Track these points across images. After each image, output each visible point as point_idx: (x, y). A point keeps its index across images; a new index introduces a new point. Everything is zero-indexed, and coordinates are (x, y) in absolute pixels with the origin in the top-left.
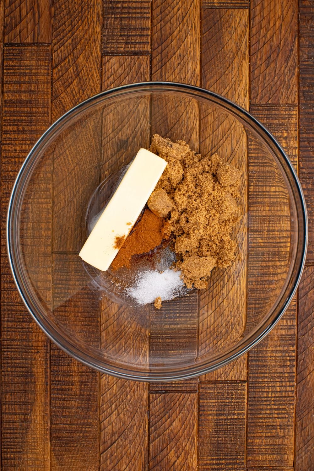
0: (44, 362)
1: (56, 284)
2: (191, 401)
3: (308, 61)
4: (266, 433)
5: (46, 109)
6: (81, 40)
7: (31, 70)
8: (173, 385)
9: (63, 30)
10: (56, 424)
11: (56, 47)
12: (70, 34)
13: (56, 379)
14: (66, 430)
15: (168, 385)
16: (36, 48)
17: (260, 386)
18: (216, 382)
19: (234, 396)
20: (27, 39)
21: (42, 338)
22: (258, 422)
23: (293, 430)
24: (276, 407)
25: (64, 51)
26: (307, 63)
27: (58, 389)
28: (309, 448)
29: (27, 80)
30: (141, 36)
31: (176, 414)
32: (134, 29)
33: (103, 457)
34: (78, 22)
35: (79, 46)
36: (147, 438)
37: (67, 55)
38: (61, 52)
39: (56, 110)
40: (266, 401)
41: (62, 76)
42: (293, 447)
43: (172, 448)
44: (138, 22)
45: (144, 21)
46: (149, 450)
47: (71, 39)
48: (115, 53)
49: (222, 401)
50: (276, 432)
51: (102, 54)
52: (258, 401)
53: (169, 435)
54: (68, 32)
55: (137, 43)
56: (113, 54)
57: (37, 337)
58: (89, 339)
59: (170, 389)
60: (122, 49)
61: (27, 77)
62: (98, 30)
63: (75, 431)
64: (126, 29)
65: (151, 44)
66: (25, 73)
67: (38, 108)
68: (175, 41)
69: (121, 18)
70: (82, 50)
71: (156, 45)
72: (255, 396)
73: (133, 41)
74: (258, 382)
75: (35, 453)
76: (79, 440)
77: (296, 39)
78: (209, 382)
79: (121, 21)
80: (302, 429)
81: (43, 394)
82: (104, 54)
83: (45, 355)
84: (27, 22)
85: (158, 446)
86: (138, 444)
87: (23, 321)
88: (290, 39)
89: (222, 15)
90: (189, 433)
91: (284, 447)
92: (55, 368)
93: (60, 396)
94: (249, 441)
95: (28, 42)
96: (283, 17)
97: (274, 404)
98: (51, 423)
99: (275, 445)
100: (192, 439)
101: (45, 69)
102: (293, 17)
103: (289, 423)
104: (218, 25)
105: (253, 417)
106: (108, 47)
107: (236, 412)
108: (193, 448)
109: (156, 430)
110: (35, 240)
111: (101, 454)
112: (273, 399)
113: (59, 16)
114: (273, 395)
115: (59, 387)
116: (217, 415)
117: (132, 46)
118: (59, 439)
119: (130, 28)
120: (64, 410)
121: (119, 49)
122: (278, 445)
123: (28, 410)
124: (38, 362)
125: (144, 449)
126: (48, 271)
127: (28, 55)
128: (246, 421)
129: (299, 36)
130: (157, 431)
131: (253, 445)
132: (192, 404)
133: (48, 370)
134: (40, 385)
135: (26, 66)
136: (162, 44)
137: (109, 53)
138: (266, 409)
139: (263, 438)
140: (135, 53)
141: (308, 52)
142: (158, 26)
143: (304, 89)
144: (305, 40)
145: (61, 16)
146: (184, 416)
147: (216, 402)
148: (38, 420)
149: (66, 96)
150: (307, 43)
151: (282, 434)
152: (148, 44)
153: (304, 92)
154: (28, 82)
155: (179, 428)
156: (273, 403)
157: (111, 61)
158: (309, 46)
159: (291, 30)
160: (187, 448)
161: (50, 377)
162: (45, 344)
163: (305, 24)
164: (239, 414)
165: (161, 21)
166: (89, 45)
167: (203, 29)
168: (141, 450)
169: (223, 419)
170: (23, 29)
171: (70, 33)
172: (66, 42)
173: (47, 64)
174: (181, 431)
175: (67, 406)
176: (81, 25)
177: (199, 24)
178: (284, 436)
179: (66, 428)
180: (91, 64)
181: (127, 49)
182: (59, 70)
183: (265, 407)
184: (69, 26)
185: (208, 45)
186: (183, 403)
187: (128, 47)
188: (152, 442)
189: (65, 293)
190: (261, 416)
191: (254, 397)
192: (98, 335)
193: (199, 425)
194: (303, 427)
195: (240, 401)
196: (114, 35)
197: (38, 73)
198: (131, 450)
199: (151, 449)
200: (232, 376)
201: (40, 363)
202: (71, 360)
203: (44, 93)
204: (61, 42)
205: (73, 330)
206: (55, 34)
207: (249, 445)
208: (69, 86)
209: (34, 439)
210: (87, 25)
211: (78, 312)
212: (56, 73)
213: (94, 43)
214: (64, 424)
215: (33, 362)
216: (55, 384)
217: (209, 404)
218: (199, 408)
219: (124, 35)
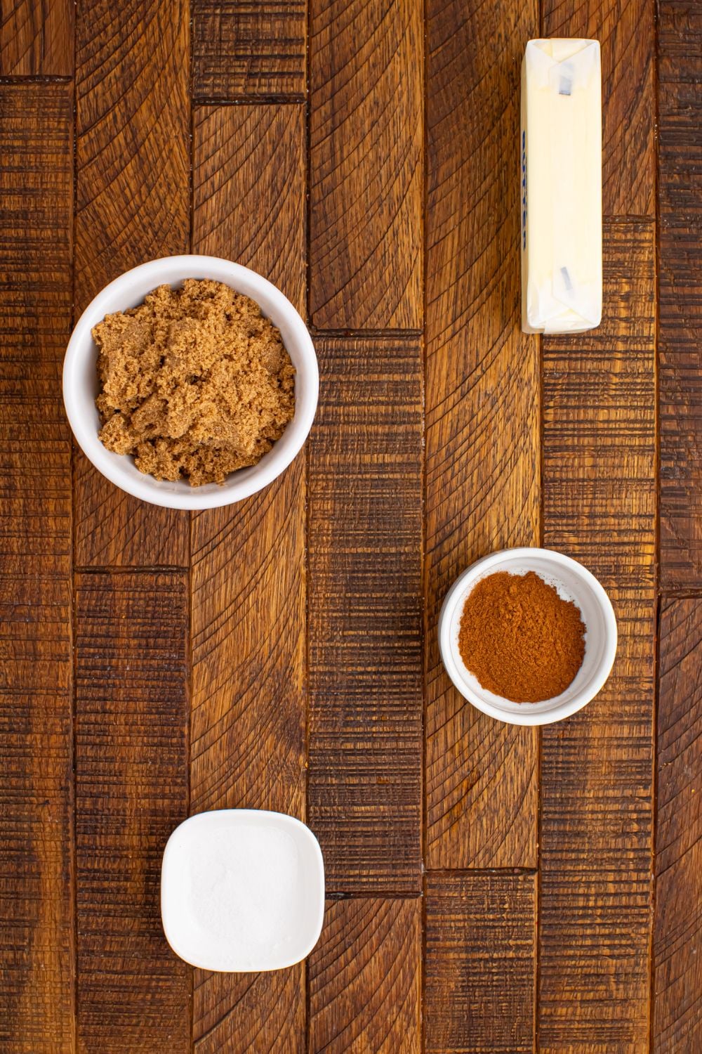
0: (60, 827)
1: (83, 646)
2: (406, 918)
3: (679, 114)
4: (582, 992)
5: (61, 233)
6: (142, 68)
7: (25, 139)
8: (364, 880)
9: (102, 46)
10: (90, 971)
11: (83, 85)
12: (116, 55)
13: (89, 865)
14: (113, 986)
15: (352, 880)
16: (37, 87)
17: (568, 882)
18: (463, 872)
19: (506, 906)
20: (17, 68)
21: (54, 769)
22: (563, 967)
23: (648, 985)
24: (607, 931)
25: (104, 94)
26: (676, 119)
27: (92, 889)
28: (685, 1028)
29: (16, 164)
30: (284, 57)
31: (371, 947)
32: (268, 42)
33: (199, 1048)
34: (135, 27)
35: (139, 83)
36: (302, 1005)
37: (110, 105)
38: (96, 96)
39: (84, 234)
40: (584, 916)
41: (100, 153)
42: (647, 1024)
43: (362, 1028)
44: (278, 25)
45: (292, 24)
46: (307, 1034)
47: (119, 67)
48: (224, 99)
49: (478, 916)
50: (606, 990)
51: (193, 101)
52: (564, 917)
53: (354, 996)
54: (112, 50)
55: (274, 75)
56: (218, 101)
57: (43, 766)
58: (161, 780)
59: (357, 888)
60: (240, 90)
61: (17, 157)
62: (183, 45)
63: (134, 987)
64: (250, 41)
65: (309, 78)
66: (13, 147)
67: (42, 230)
68: (365, 68)
69: (238, 15)
70: (147, 92)
71: (319, 80)
72: (556, 904)
73: (266, 70)
74: (564, 873)
75: (41, 1040)
76: (143, 1010)
77: (651, 63)
78: (449, 871)
79: (238, 22)
80: (669, 984)
81: (58, 902)
82: (198, 101)
83: (62, 809)
84: (15, 26)
85: (330, 1025)
86: (281, 1020)
87: (10, 730)
88: (637, 61)
89: (475, 8)
90: (403, 993)
91: (626, 1025)
92: (87, 840)
93: (96, 906)
94: (544, 1011)
95: (18, 73)
96: (618, 11)
97: (603, 924)
98: (77, 969)
99: (604, 1021)
100: (408, 1006)
101: (59, 139)
102: (642, 10)
103: (638, 970)
104: (467, 30)
105: (553, 953)
106: (206, 85)
107: (511, 942)
108: (412, 1029)
109: (323, 984)
110: (31, 540)
111: (195, 1042)
112: (599, 912)
113: (91, 11)
114: (600, 903)
115: (95, 884)
116: (468, 949)
117: (263, 81)
118: (96, 1006)
119: (258, 40)
120: (109, 938)
121: (232, 90)
122: (613, 1020)
123: (24, 938)
124: (47, 825)
125: (296, 1032)
126: (64, 615)
127: (19, 104)
128: (535, 963)
129: (657, 55)
130: (327, 989)
131: (552, 1021)
132: (408, 924)
133: (71, 845)
134: (51, 880)
135: (14, 131)
136: (332, 77)
137: (210, 99)
138: (584, 937)
139: (575, 1004)
140: (271, 98)
141: (680, 93)
142: (325, 34)
143: (670, 181)
144: (672, 64)
145: (95, 13)
146: (389, 953)
147: (464, 920)
148: (47, 962)
149: (108, 201)
150: (677, 72)
151: (621, 995)
152: (302, 78)
153: (669, 187)
154: (20, 169)
155: (378, 980)
156: (599, 921)
157: (213, 117)
158: (681, 78)
159: (638, 41)
160: (398, 1029)
161: (75, 862)
162: (63, 783)
163: (671, 26)
164: (518, 947)
165: (331, 21)
166: (163, 80)
167: (430, 41)
168: (288, 1032)
169: (481, 960)
170: (7, 44)
171: (117, 52)
172: (109, 72)
173: (62, 127)
174: (382, 987)
175: (115, 928)
176: (144, 32)
177: (421, 30)
178: (625, 1000)
179: (113, 980)
180: (167, 125)
181: (251, 90)
182: (91, 141)
183: (579, 931)
184: (114, 35)
185: (442, 78)
186: (388, 921)
187: (254, 85)
188: (315, 1014)
189: (104, 668)
190: (571, 952)
191: (555, 908)
192: (182, 768)
193: (424, 974)
194: (672, 978)
195: (521, 916)
196: (220, 56)
197: (43, 147)
198: (266, 1034)
199: (312, 1031)
200: (503, 857)
201: (51, 827)
202: (124, 821)
203: (57, 195)
204: (96, 73)
205: (122, 758)
206: (81, 55)
207: (544, 1022)
208: (115, 177)
209: (37, 1008)
210: (156, 34)
211: (135, 712)
212: (85, 147)
213: (173, 74)
214: (108, 972)
215: (34, 825)
216: (87, 878)
217: (448, 924)
218: (424, 935)
219: (245, 57)
